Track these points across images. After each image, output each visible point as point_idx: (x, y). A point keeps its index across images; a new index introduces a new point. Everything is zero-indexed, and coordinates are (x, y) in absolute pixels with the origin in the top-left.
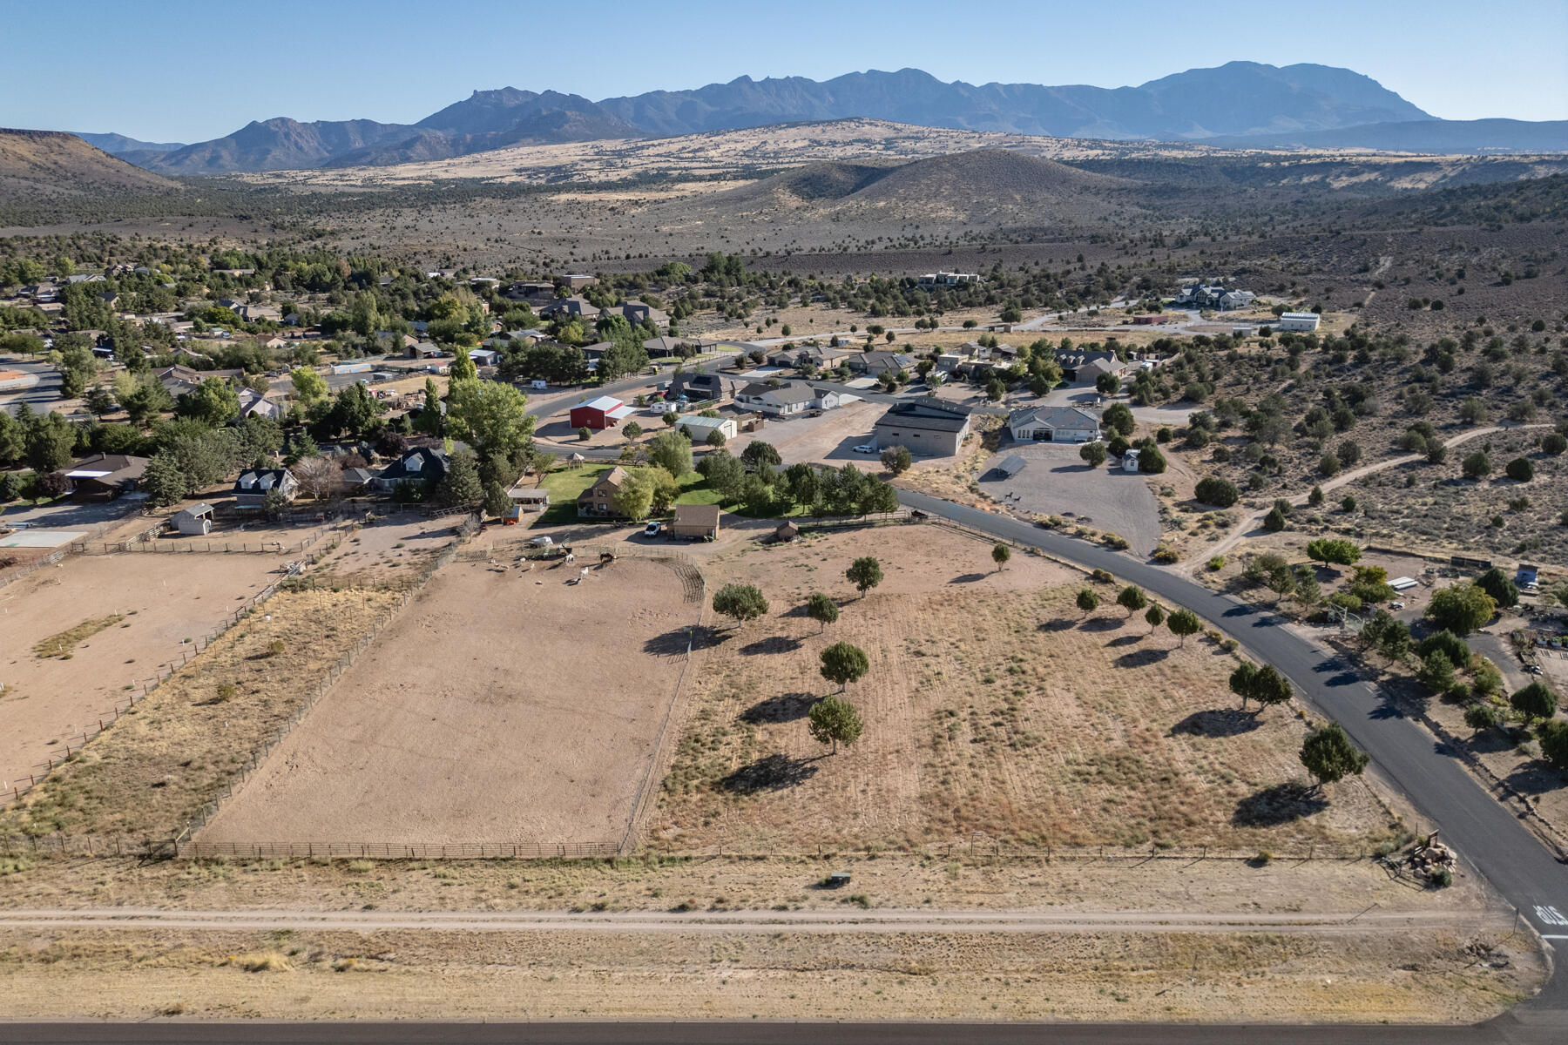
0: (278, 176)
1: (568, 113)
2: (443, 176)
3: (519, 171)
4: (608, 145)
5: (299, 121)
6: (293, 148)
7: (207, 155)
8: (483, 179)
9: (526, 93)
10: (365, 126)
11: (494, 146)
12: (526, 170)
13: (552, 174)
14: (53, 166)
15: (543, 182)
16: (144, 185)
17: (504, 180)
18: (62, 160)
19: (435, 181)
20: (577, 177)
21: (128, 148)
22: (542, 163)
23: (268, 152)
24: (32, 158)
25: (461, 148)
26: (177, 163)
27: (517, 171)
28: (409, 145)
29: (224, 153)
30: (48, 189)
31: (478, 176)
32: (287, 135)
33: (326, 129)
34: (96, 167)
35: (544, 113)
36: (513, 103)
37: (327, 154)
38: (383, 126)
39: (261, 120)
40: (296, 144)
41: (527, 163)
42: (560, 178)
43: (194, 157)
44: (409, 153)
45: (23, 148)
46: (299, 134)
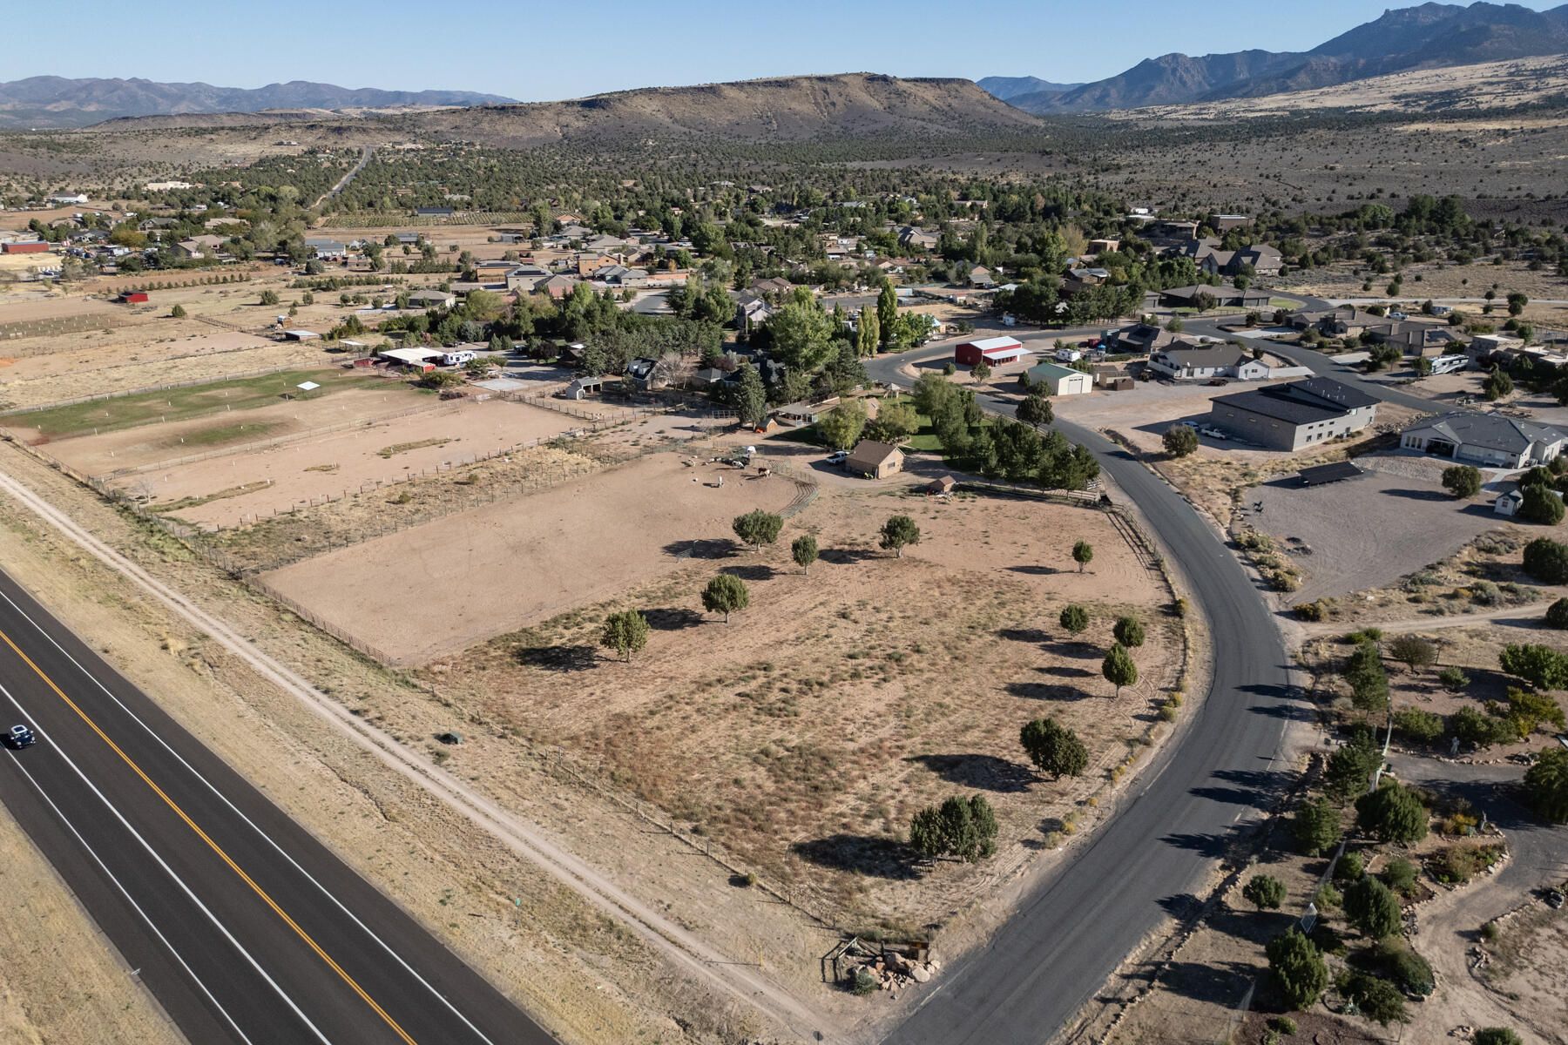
0: (1141, 112)
1: (1494, 27)
2: (1307, 105)
3: (1397, 98)
4: (1532, 63)
5: (1190, 55)
6: (1177, 83)
7: (1097, 93)
8: (1351, 108)
9: (1451, 7)
10: (1256, 56)
11: (1385, 71)
12: (1407, 96)
13: (1436, 101)
14: (946, 108)
15: (1420, 110)
16: (1011, 123)
17: (1373, 109)
18: (955, 103)
19: (1291, 112)
20: (1462, 103)
21: (1039, 89)
22: (1429, 88)
23: (1152, 88)
24: (934, 102)
25: (1347, 74)
26: (1071, 102)
27: (1395, 98)
28: (1291, 74)
29: (1113, 92)
30: (933, 129)
31: (1346, 105)
32: (1174, 71)
33: (1216, 63)
34: (980, 108)
35: (1463, 29)
36: (1429, 20)
37: (1208, 88)
38: (1275, 55)
39: (1153, 57)
40: (1181, 79)
41: (1411, 89)
42: (1444, 105)
43: (1086, 96)
44: (1289, 82)
45: (930, 94)
46: (1187, 70)
